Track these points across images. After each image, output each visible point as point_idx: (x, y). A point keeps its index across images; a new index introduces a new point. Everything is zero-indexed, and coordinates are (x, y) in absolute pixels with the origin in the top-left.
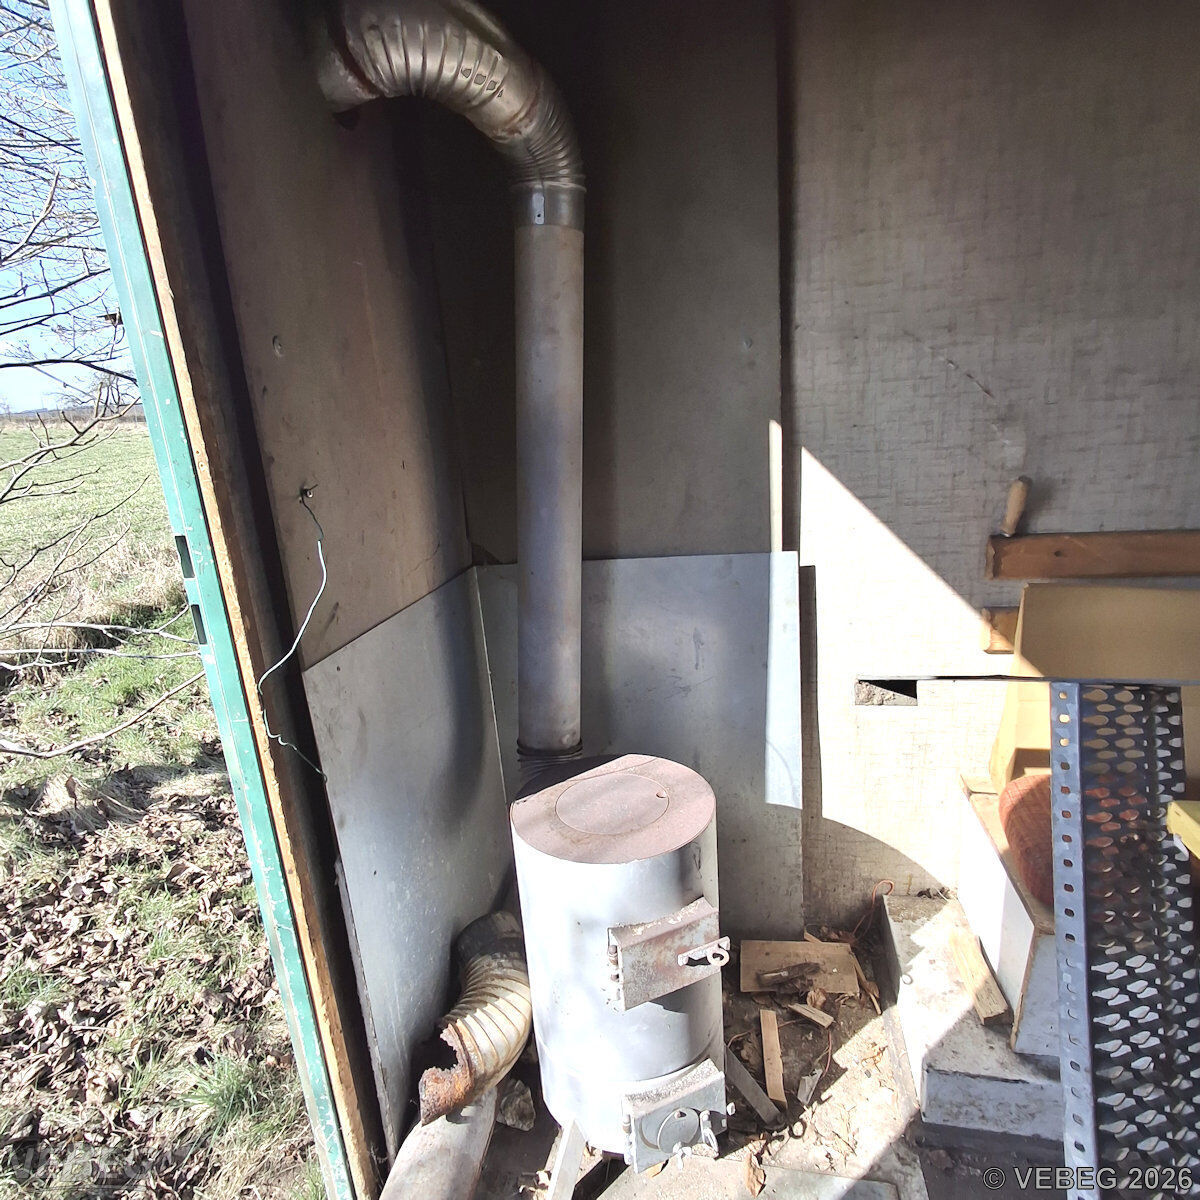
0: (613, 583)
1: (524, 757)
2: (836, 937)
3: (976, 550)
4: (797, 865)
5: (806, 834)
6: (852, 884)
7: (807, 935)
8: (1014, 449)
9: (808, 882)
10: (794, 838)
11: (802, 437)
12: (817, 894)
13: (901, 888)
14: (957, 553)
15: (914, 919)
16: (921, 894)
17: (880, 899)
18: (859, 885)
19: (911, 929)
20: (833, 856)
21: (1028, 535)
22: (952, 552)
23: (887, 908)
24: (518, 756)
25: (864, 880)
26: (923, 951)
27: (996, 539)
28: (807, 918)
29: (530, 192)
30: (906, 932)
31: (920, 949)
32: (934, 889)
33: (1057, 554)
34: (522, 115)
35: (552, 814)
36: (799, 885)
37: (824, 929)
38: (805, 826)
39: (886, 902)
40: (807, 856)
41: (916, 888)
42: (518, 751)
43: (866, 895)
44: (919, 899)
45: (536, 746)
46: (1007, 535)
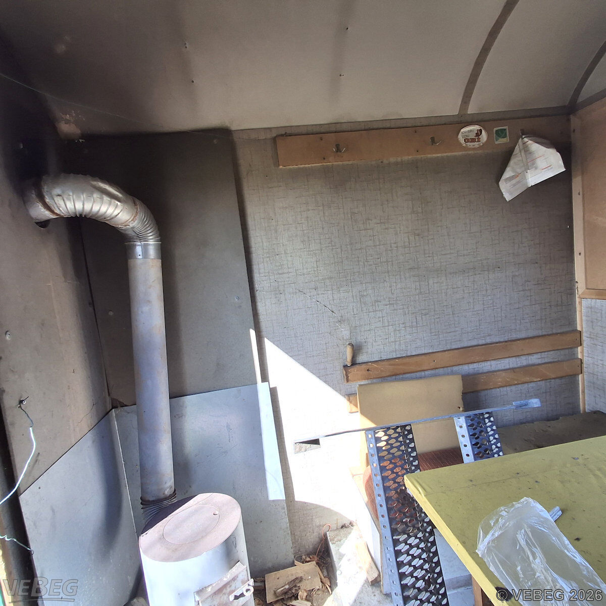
0: (186, 407)
1: (145, 506)
2: (308, 559)
3: (339, 372)
4: (287, 528)
5: (289, 510)
6: (313, 530)
7: (296, 563)
8: (346, 332)
9: (293, 534)
10: (284, 515)
11: (264, 333)
12: (298, 540)
13: (334, 527)
14: (332, 374)
15: (340, 541)
16: (342, 527)
17: (325, 535)
18: (316, 530)
19: (339, 546)
20: (303, 518)
21: (356, 364)
22: (330, 374)
23: (329, 538)
24: (142, 506)
25: (318, 527)
26: (345, 556)
27: (345, 367)
28: (295, 554)
29: (135, 245)
30: (337, 548)
31: (344, 555)
32: (347, 523)
33: (368, 370)
34: (130, 220)
35: (162, 538)
36: (289, 538)
37: (304, 557)
38: (288, 506)
39: (328, 535)
40: (291, 522)
41: (340, 525)
42: (141, 504)
43: (319, 534)
44: (342, 530)
45: (151, 499)
46: (349, 365)
